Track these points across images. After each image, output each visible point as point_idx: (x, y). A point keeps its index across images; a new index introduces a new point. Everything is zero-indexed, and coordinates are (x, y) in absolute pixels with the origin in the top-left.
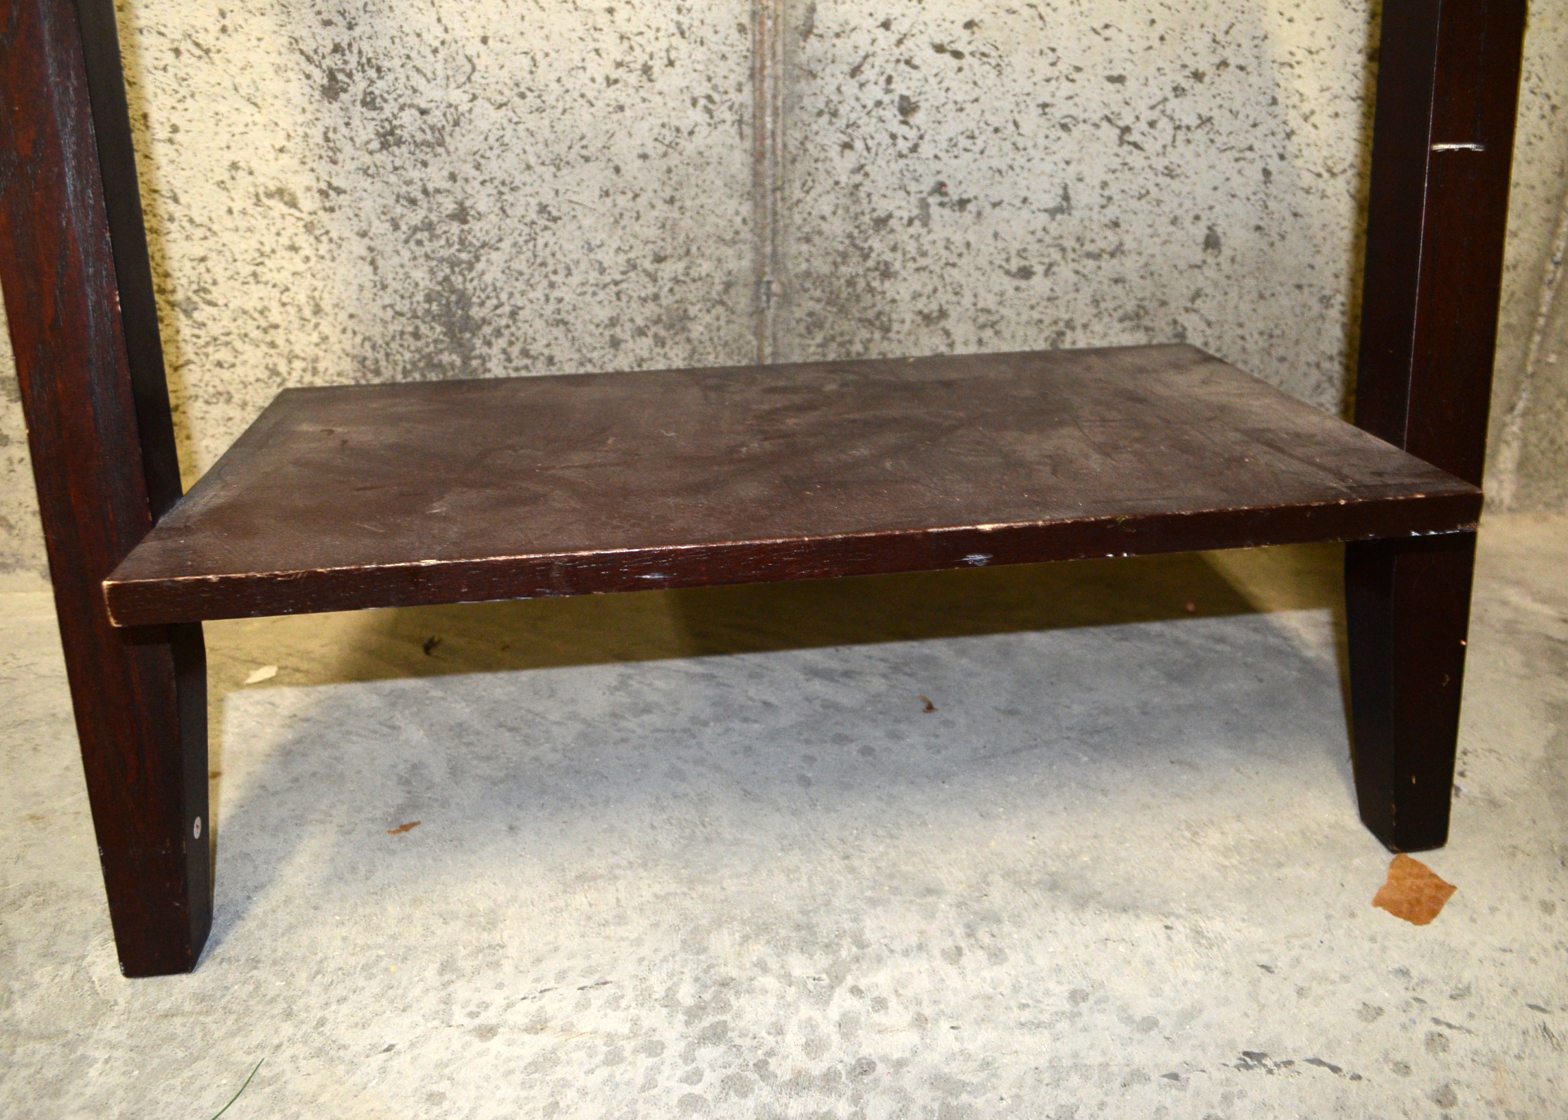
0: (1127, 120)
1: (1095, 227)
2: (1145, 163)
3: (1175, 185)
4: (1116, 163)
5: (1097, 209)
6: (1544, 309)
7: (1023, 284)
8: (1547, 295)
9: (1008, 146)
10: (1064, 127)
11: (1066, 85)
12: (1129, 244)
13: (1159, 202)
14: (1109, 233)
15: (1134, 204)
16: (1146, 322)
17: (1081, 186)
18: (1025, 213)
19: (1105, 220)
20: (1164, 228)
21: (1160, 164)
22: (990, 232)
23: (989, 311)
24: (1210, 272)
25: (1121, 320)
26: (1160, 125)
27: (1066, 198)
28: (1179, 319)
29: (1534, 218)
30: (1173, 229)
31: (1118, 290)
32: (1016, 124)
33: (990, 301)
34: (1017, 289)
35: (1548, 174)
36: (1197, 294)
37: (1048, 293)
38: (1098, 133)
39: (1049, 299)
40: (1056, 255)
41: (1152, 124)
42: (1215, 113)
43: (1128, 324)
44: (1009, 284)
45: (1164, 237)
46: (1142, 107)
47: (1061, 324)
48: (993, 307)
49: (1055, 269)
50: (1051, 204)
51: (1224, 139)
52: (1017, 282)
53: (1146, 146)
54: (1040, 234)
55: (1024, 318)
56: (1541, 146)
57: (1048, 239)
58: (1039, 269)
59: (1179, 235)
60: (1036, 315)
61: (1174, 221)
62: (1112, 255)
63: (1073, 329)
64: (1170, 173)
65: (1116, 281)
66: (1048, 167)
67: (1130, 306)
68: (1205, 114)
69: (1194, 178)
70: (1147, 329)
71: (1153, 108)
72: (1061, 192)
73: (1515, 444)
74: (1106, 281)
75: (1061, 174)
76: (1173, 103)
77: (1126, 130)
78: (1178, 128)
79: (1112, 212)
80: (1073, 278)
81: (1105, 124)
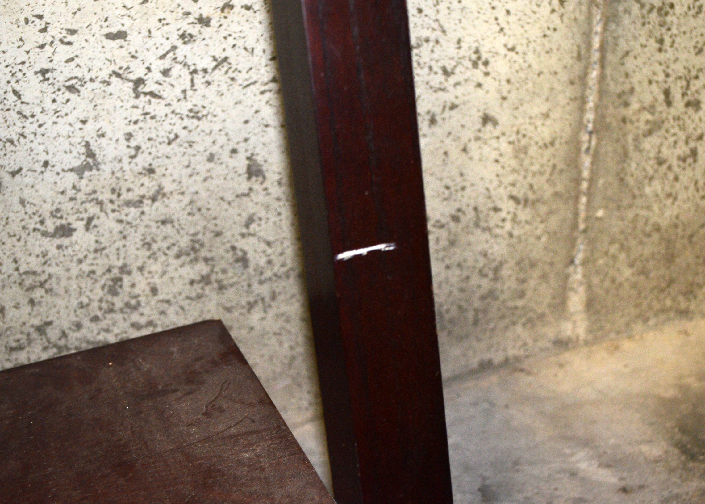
0: (138, 72)
1: (128, 176)
2: (168, 110)
3: (204, 125)
4: (136, 114)
5: (126, 160)
6: (586, 174)
7: (65, 241)
8: (586, 161)
9: (13, 116)
10: (71, 89)
11: (62, 49)
12: (168, 187)
13: (191, 144)
14: (145, 180)
15: (165, 149)
16: (203, 253)
17: (103, 141)
18: (49, 175)
19: (139, 169)
20: (203, 167)
21: (184, 108)
22: (16, 200)
23: (34, 273)
24: (260, 198)
25: (178, 256)
26: (174, 72)
27: (91, 154)
28: (238, 245)
29: (563, 99)
30: (212, 165)
31: (168, 229)
32: (15, 92)
33: (34, 263)
34: (59, 247)
35: (568, 60)
36: (250, 220)
37: (94, 246)
38: (110, 89)
39: (96, 251)
40: (93, 210)
41: (166, 73)
42: (229, 53)
43: (184, 258)
44: (50, 245)
45: (204, 174)
46: (152, 58)
47: (116, 271)
48: (39, 269)
49: (95, 222)
50: (77, 163)
51: (244, 75)
52: (57, 241)
53: (164, 94)
54: (71, 193)
55: (75, 271)
56: (556, 36)
57: (81, 196)
58: (80, 225)
59: (219, 170)
60: (86, 268)
61: (211, 158)
62: (154, 199)
63: (129, 273)
64: (195, 114)
65: (164, 222)
66: (64, 130)
67: (184, 242)
68: (220, 55)
69: (222, 116)
70: (206, 260)
71: (163, 57)
72: (83, 150)
73: (581, 290)
74: (154, 225)
75: (79, 133)
76: (183, 50)
77: (139, 82)
78: (195, 72)
79: (142, 161)
80: (118, 227)
81: (114, 79)
